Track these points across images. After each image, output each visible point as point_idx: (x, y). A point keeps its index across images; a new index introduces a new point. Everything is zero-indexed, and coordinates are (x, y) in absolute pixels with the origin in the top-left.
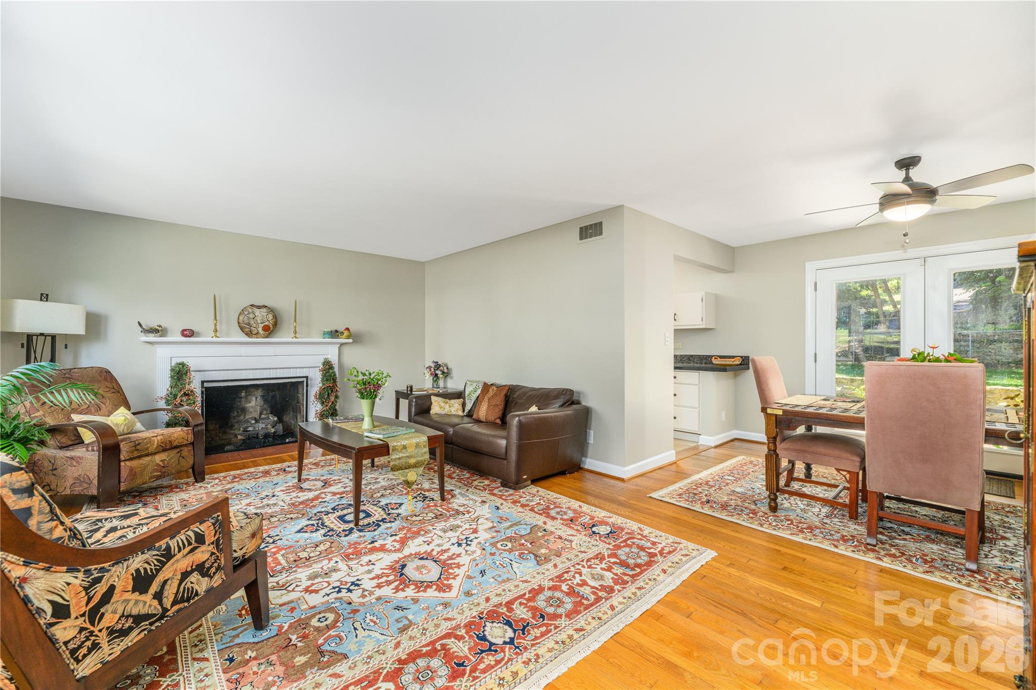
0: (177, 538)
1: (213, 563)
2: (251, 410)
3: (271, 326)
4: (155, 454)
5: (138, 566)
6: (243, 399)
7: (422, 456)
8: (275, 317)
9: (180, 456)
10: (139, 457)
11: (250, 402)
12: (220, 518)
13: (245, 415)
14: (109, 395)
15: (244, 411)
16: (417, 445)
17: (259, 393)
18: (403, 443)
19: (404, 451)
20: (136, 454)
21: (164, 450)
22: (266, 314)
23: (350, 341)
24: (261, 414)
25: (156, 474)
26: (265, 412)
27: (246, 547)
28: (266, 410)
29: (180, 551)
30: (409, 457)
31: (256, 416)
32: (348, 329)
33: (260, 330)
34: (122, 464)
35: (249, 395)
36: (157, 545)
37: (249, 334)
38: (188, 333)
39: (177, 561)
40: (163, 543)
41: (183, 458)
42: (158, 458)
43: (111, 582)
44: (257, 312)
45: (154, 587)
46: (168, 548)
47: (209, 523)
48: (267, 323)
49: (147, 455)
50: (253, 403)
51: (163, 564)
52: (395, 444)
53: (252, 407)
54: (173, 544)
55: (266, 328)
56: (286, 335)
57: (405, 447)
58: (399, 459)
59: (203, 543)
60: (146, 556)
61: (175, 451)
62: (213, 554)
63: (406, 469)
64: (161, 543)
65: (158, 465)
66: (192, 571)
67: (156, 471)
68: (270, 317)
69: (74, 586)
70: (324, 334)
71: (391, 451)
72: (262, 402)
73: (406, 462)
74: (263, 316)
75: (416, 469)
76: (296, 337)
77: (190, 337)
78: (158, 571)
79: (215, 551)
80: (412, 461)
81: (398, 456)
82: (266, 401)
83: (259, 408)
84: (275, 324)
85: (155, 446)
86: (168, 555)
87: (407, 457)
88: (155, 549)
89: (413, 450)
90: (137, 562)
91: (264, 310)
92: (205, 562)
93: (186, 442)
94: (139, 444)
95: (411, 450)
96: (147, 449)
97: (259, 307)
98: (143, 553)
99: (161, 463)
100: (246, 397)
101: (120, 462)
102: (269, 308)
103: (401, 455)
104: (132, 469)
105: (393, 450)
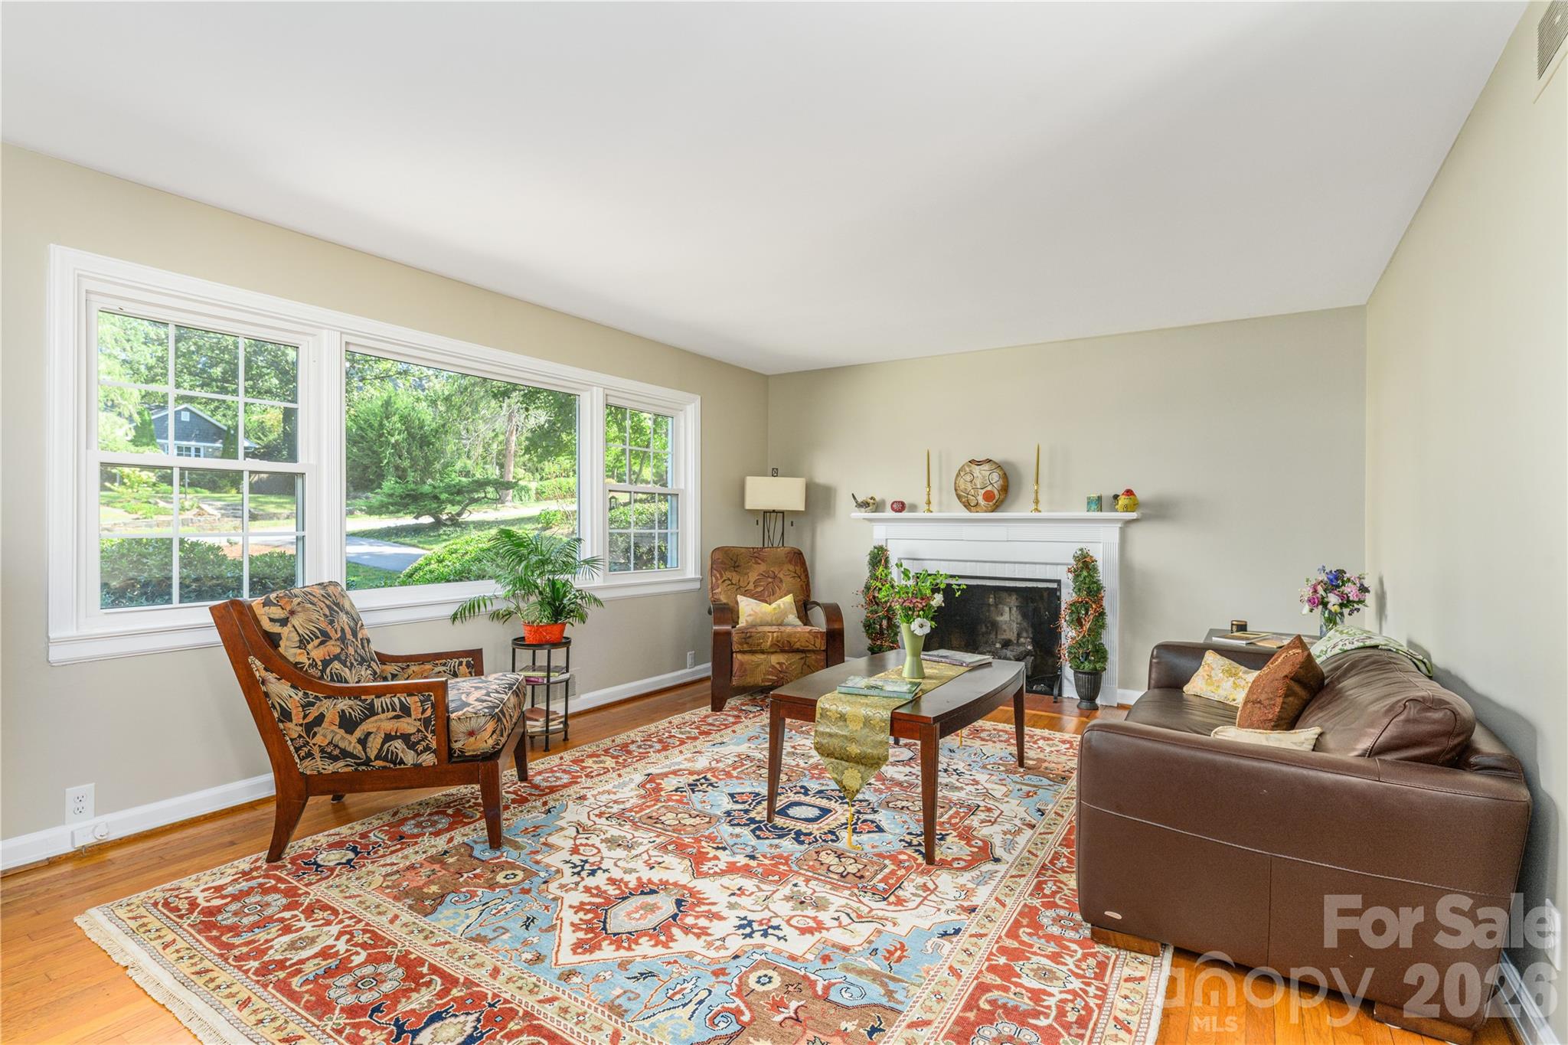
0: (382, 699)
1: (420, 741)
2: (1005, 627)
3: (996, 492)
4: (773, 653)
5: (344, 708)
6: (992, 608)
7: (874, 747)
8: (1005, 477)
9: (805, 664)
10: (753, 652)
11: (1002, 615)
12: (433, 698)
13: (997, 633)
14: (789, 579)
15: (995, 626)
16: (867, 722)
17: (1013, 600)
18: (840, 709)
19: (841, 723)
20: (746, 648)
21: (783, 651)
22: (988, 473)
23: (1133, 515)
24: (1019, 636)
25: (770, 677)
26: (1025, 635)
27: (462, 743)
28: (1027, 631)
29: (383, 712)
30: (852, 740)
31: (1013, 639)
32: (1129, 493)
33: (980, 498)
34: (734, 655)
35: (1000, 603)
36: (363, 697)
37: (967, 505)
38: (900, 507)
39: (381, 720)
40: (370, 698)
41: (808, 666)
42: (774, 659)
43: (321, 710)
44: (976, 470)
45: (359, 733)
46: (372, 704)
47: (416, 698)
48: (989, 488)
49: (763, 652)
50: (1006, 617)
51: (367, 717)
52: (827, 706)
53: (1006, 622)
54: (377, 703)
55: (988, 496)
56: (1021, 509)
57: (842, 717)
58: (831, 735)
59: (409, 715)
60: (351, 702)
61: (798, 656)
62: (419, 731)
63: (842, 759)
64: (367, 697)
65: (773, 667)
66: (396, 737)
67: (771, 673)
68: (995, 477)
69: (294, 700)
70: (1088, 503)
71: (818, 715)
72: (1020, 618)
73: (841, 748)
74: (984, 477)
75: (862, 768)
76: (1037, 510)
77: (900, 511)
78: (362, 721)
79: (423, 730)
80: (854, 749)
81: (828, 730)
82: (1024, 616)
83: (1015, 626)
84: (1005, 489)
85: (769, 643)
86: (371, 712)
87: (846, 737)
88: (360, 700)
89: (859, 728)
90: (344, 704)
91: (986, 467)
92: (411, 735)
93: (811, 647)
94: (750, 637)
95: (855, 727)
96: (759, 644)
97: (979, 463)
98: (350, 699)
99: (778, 666)
100: (996, 605)
101: (732, 653)
102: (995, 463)
103: (834, 730)
104: (742, 664)
105: (821, 714)
